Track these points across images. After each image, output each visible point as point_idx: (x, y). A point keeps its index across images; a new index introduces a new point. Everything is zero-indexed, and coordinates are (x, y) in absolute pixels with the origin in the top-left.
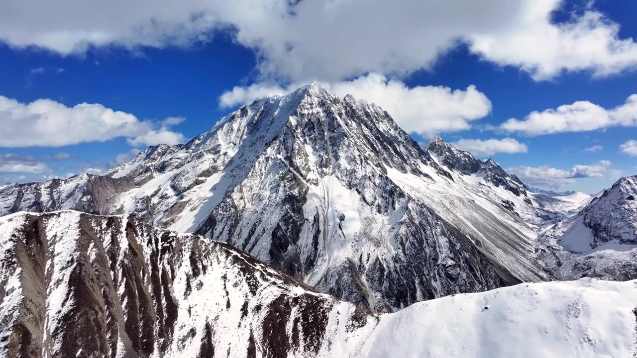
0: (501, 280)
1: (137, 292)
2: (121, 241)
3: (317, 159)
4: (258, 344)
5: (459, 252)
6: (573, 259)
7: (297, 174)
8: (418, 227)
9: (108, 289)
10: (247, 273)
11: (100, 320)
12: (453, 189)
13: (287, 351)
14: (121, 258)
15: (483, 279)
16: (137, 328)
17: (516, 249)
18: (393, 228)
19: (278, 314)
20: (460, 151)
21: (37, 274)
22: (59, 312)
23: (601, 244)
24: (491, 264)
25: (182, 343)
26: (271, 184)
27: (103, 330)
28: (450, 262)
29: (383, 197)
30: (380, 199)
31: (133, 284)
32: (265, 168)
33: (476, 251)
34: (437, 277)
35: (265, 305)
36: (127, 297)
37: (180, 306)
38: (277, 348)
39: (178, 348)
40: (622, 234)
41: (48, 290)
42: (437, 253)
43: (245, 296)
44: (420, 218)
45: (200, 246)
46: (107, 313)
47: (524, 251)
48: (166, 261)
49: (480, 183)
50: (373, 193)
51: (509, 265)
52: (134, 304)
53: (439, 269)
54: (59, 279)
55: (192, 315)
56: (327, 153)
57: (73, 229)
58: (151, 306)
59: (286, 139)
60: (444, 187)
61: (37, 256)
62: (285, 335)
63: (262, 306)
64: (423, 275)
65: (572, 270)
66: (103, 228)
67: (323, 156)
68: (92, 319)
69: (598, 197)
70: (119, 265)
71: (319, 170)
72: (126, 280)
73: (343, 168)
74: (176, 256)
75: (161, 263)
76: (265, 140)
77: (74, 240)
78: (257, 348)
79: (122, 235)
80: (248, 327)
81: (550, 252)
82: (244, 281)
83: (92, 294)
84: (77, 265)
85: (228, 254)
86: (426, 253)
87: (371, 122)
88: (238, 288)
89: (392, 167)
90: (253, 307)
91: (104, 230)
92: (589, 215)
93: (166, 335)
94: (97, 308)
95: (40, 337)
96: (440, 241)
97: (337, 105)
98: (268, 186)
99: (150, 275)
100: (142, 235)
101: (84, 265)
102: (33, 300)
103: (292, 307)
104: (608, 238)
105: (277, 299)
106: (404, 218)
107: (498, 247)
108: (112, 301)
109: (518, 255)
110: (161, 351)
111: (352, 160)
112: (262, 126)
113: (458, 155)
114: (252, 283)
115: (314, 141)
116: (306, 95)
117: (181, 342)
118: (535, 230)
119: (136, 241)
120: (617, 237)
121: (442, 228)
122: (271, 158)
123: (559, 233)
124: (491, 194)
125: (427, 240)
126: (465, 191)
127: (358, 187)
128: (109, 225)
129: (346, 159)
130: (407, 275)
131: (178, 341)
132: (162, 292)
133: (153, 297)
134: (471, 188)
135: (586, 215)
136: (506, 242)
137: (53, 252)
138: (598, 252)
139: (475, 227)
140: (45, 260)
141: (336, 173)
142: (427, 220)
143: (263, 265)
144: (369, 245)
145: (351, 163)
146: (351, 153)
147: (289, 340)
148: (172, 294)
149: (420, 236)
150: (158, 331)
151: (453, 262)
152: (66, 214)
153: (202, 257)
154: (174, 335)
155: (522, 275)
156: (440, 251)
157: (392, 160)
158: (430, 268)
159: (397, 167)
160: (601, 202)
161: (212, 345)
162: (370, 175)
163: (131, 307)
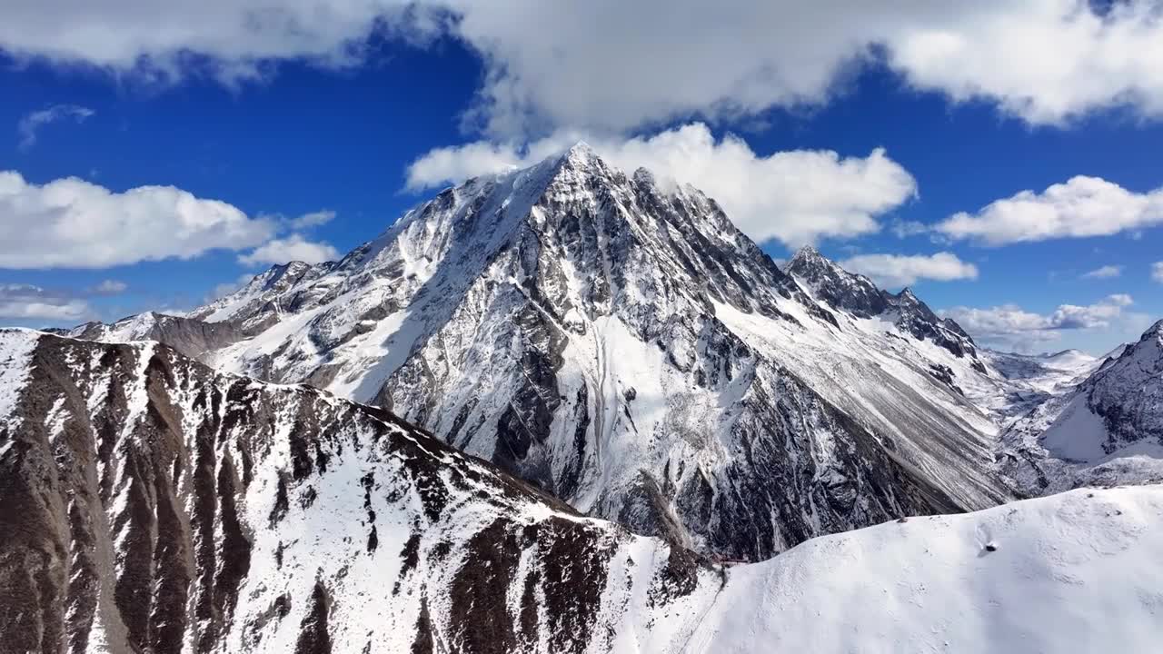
0: (934, 511)
1: (155, 510)
2: (133, 396)
3: (584, 285)
4: (441, 634)
5: (853, 458)
6: (1070, 474)
7: (546, 313)
8: (775, 411)
9: (85, 503)
10: (421, 473)
11: (53, 576)
12: (839, 344)
13: (508, 650)
14: (126, 432)
15: (901, 511)
16: (145, 595)
17: (959, 454)
18: (727, 414)
19: (488, 563)
20: (849, 274)
23: (1123, 445)
24: (916, 484)
25: (254, 631)
26: (497, 331)
27: (57, 598)
28: (837, 478)
29: (707, 356)
30: (703, 360)
31: (149, 492)
32: (486, 302)
33: (885, 458)
34: (813, 506)
35: (459, 544)
36: (128, 523)
37: (256, 545)
38: (483, 645)
39: (244, 645)
42: (812, 460)
43: (413, 522)
44: (779, 395)
45: (317, 410)
46: (75, 559)
47: (975, 459)
48: (233, 443)
49: (888, 333)
50: (688, 347)
51: (948, 485)
52: (144, 538)
53: (815, 492)
55: (284, 563)
56: (601, 274)
57: (17, 366)
58: (187, 543)
59: (526, 248)
60: (823, 339)
62: (504, 613)
63: (453, 544)
64: (785, 503)
66: (92, 368)
67: (595, 279)
68: (31, 572)
69: (1114, 357)
70: (120, 449)
71: (587, 305)
72: (133, 482)
73: (631, 302)
74: (259, 431)
75: (223, 447)
76: (486, 251)
77: (16, 391)
78: (435, 643)
79: (137, 383)
80: (417, 594)
81: (1024, 460)
82: (413, 488)
83: (42, 513)
84: (13, 446)
85: (380, 430)
86: (790, 461)
87: (685, 219)
88: (398, 505)
89: (723, 302)
90: (431, 548)
91: (93, 371)
92: (1099, 390)
93: (215, 611)
94: (49, 546)
96: (817, 438)
97: (622, 186)
98: (492, 335)
99: (193, 472)
100: (184, 386)
101: (31, 447)
103: (521, 548)
104: (1136, 433)
105: (487, 529)
106: (748, 394)
107: (927, 450)
108: (91, 530)
109: (963, 465)
111: (650, 287)
112: (481, 226)
113: (847, 281)
114: (430, 493)
115: (578, 252)
116: (563, 167)
117: (251, 628)
118: (994, 419)
119: (168, 397)
120: (1154, 432)
121: (822, 413)
122: (497, 284)
123: (1040, 426)
124: (909, 352)
125: (792, 435)
126: (860, 347)
127: (662, 337)
128: (106, 362)
129: (637, 285)
130: (755, 501)
131: (245, 627)
132: (218, 512)
133: (193, 522)
134: (872, 342)
135: (1093, 390)
136: (941, 441)
138: (1119, 460)
139: (882, 414)
141: (620, 311)
142: (793, 399)
143: (459, 456)
144: (682, 446)
145: (648, 293)
146: (647, 275)
147: (515, 625)
148: (241, 516)
149: (780, 428)
150: (197, 602)
151: (843, 479)
152: (6, 335)
153: (319, 436)
154: (235, 611)
155: (973, 503)
156: (817, 457)
157: (724, 289)
158: (799, 488)
159: (733, 301)
160: (1120, 367)
161: (328, 637)
162: (684, 314)
163: (136, 545)
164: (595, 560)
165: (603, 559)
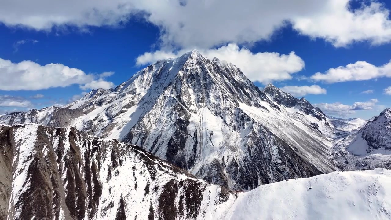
0: (311, 172)
1: (74, 177)
2: (65, 144)
3: (196, 97)
4: (156, 213)
5: (284, 155)
6: (356, 160)
7: (184, 107)
8: (259, 139)
9: (55, 176)
10: (149, 166)
11: (48, 196)
12: (280, 116)
13: (175, 217)
14: (65, 155)
15: (300, 172)
16: (74, 201)
17: (320, 153)
18: (243, 140)
19: (169, 192)
20: (284, 93)
21: (7, 165)
22: (21, 191)
23: (373, 150)
24: (305, 162)
25: (104, 212)
26: (167, 112)
27: (50, 203)
28: (279, 161)
29: (237, 121)
30: (235, 122)
31: (72, 172)
32: (164, 103)
33: (295, 154)
34: (271, 170)
35: (161, 187)
36: (67, 181)
37: (103, 187)
38: (168, 216)
39: (101, 216)
40: (386, 144)
41: (14, 176)
42: (271, 155)
43: (147, 180)
44: (260, 134)
45: (118, 147)
46: (54, 191)
47: (325, 155)
48: (95, 157)
49: (297, 112)
50: (230, 118)
51: (316, 163)
52: (72, 186)
53: (272, 166)
54: (22, 168)
55: (111, 193)
56: (202, 93)
57: (33, 135)
58: (84, 187)
59: (177, 85)
60: (275, 115)
61: (7, 153)
62: (174, 207)
63: (159, 187)
64: (262, 170)
65: (355, 166)
67: (200, 95)
68: (43, 195)
69: (371, 121)
70: (63, 160)
71: (197, 104)
72: (68, 169)
73: (212, 103)
74: (102, 154)
75: (92, 158)
76: (164, 85)
77: (33, 143)
78: (155, 215)
79: (66, 139)
80: (149, 201)
81: (341, 155)
82: (147, 170)
83: (44, 179)
84: (34, 159)
85: (137, 153)
86: (264, 156)
87: (230, 75)
88: (143, 175)
89: (242, 102)
90: (153, 188)
91: (54, 136)
92: (366, 132)
93: (93, 206)
94: (47, 188)
95: (6, 207)
96: (273, 148)
97: (209, 64)
98: (166, 114)
99: (84, 166)
100: (80, 140)
101: (39, 159)
102: (3, 182)
103: (178, 188)
104: (377, 146)
105: (169, 182)
106: (250, 134)
107: (309, 152)
108: (57, 183)
109: (321, 157)
110: (90, 218)
111: (218, 98)
112: (162, 77)
113: (283, 95)
114: (152, 172)
115: (194, 86)
116: (189, 58)
117: (103, 211)
118: (331, 141)
119: (75, 144)
120: (383, 146)
121: (274, 140)
122: (168, 97)
123: (347, 143)
124: (304, 119)
125: (264, 147)
126: (287, 117)
127: (222, 114)
128: (57, 133)
129: (214, 97)
130: (252, 169)
131: (102, 211)
132: (92, 178)
133: (85, 181)
134: (291, 115)
135: (364, 132)
136: (314, 149)
137: (19, 150)
138: (371, 155)
139: (294, 140)
140: (13, 156)
141: (208, 106)
142: (265, 135)
143: (160, 160)
144: (228, 151)
145: (217, 100)
146: (217, 94)
147: (177, 210)
148: (98, 179)
149: (260, 145)
150: (88, 204)
151: (281, 161)
152: (29, 126)
153: (119, 155)
154: (99, 206)
155: (324, 169)
156: (273, 154)
157: (242, 98)
158: (267, 165)
159: (245, 102)
160: (373, 124)
161: (125, 213)
162: (229, 107)
163: (70, 187)
164: (200, 191)
165: (202, 191)
